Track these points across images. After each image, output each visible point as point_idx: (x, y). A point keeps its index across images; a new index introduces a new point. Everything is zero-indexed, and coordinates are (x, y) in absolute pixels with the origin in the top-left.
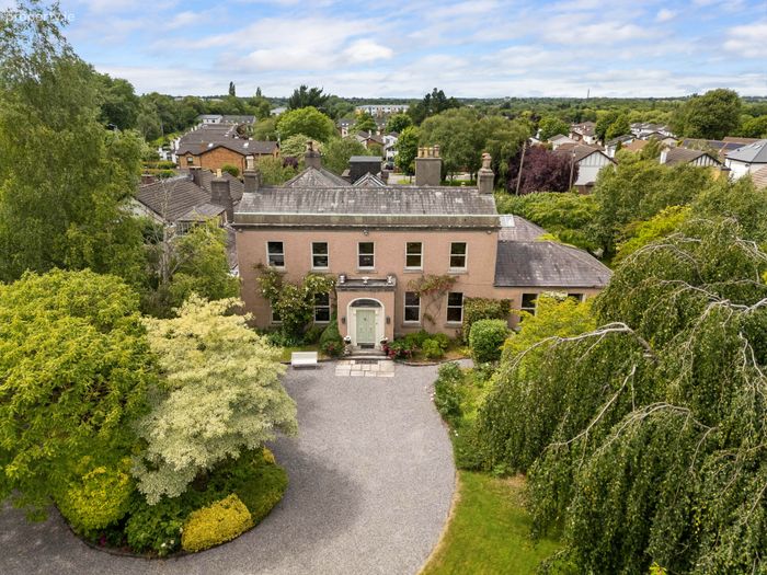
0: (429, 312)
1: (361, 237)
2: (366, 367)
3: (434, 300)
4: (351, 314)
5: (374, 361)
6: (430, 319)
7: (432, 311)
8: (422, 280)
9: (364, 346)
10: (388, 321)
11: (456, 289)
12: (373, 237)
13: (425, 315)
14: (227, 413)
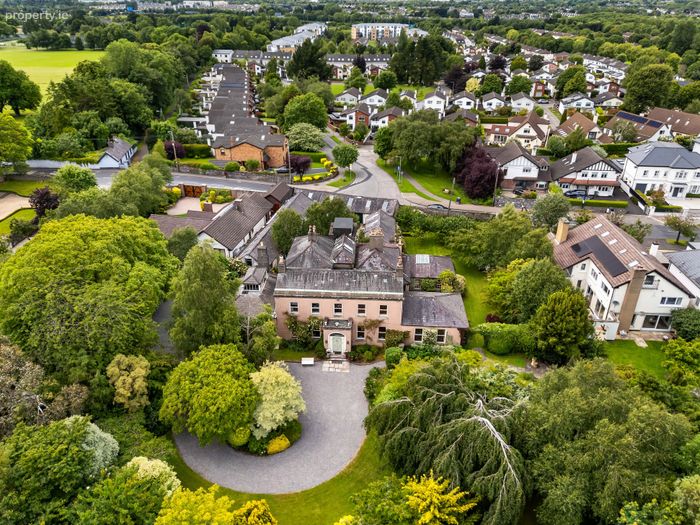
0: (369, 335)
1: (335, 301)
2: (337, 365)
3: (372, 330)
4: (330, 340)
5: (340, 362)
6: (370, 338)
7: (371, 335)
8: (365, 321)
9: (337, 353)
10: (348, 343)
11: (382, 325)
12: (341, 301)
13: (367, 336)
14: (282, 411)
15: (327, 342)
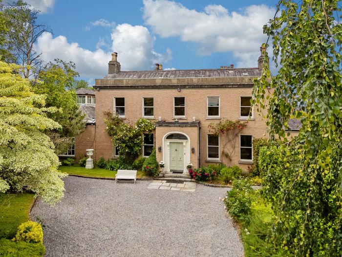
0: (226, 150)
1: (175, 93)
2: (174, 185)
3: (230, 141)
4: (166, 145)
5: (181, 182)
6: (227, 156)
7: (228, 149)
9: (175, 172)
10: (193, 151)
11: (246, 132)
12: (184, 93)
13: (223, 153)
15: (160, 149)
